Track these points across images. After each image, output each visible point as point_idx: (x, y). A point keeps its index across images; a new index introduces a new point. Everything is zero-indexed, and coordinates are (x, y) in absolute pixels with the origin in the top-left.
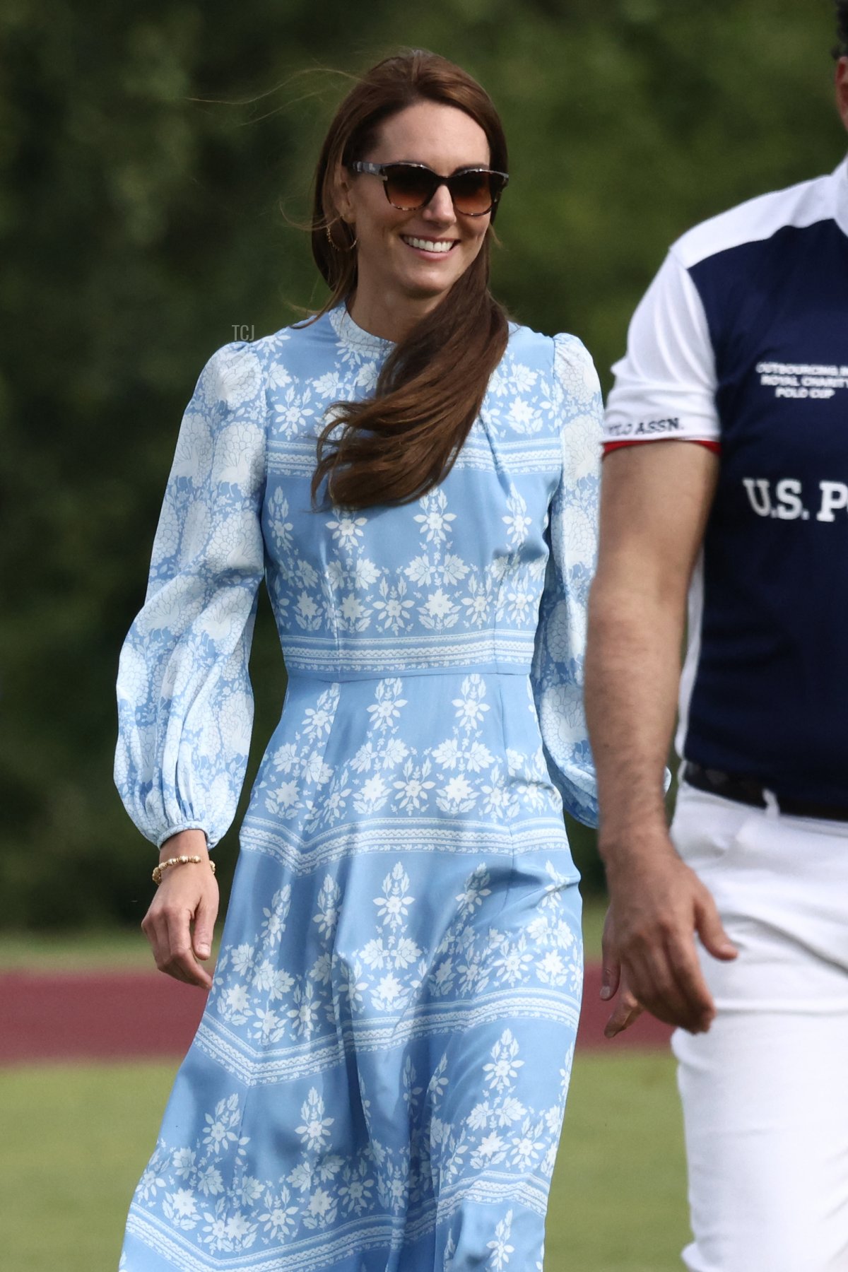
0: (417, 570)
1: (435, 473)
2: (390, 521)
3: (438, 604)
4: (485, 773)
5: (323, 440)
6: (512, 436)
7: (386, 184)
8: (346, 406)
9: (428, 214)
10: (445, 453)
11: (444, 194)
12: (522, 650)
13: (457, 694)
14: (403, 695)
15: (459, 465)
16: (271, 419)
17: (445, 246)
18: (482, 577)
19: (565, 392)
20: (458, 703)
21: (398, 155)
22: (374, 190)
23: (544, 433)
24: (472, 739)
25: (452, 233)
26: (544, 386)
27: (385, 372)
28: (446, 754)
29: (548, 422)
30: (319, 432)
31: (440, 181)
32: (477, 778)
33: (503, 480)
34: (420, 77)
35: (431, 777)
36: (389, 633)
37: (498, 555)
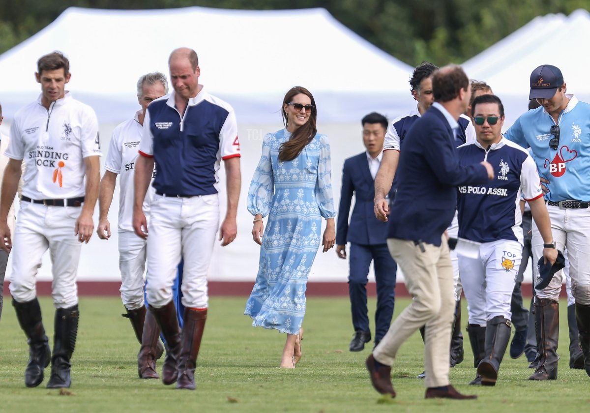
0: (291, 171)
1: (296, 156)
2: (289, 163)
3: (295, 177)
4: (303, 206)
5: (280, 149)
6: (310, 150)
7: (294, 107)
8: (283, 144)
9: (301, 112)
10: (298, 152)
11: (304, 108)
12: (313, 186)
13: (298, 192)
14: (289, 192)
15: (300, 154)
16: (272, 146)
17: (303, 118)
18: (302, 172)
19: (321, 143)
20: (298, 193)
21: (296, 102)
22: (292, 108)
23: (316, 150)
24: (301, 199)
25: (305, 116)
26: (317, 142)
27: (290, 138)
28: (296, 202)
29: (317, 148)
30: (279, 148)
31: (303, 107)
32: (301, 206)
33: (307, 157)
34: (301, 90)
35: (293, 206)
36: (287, 181)
37: (305, 169)
